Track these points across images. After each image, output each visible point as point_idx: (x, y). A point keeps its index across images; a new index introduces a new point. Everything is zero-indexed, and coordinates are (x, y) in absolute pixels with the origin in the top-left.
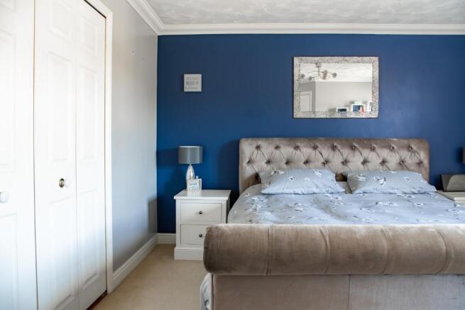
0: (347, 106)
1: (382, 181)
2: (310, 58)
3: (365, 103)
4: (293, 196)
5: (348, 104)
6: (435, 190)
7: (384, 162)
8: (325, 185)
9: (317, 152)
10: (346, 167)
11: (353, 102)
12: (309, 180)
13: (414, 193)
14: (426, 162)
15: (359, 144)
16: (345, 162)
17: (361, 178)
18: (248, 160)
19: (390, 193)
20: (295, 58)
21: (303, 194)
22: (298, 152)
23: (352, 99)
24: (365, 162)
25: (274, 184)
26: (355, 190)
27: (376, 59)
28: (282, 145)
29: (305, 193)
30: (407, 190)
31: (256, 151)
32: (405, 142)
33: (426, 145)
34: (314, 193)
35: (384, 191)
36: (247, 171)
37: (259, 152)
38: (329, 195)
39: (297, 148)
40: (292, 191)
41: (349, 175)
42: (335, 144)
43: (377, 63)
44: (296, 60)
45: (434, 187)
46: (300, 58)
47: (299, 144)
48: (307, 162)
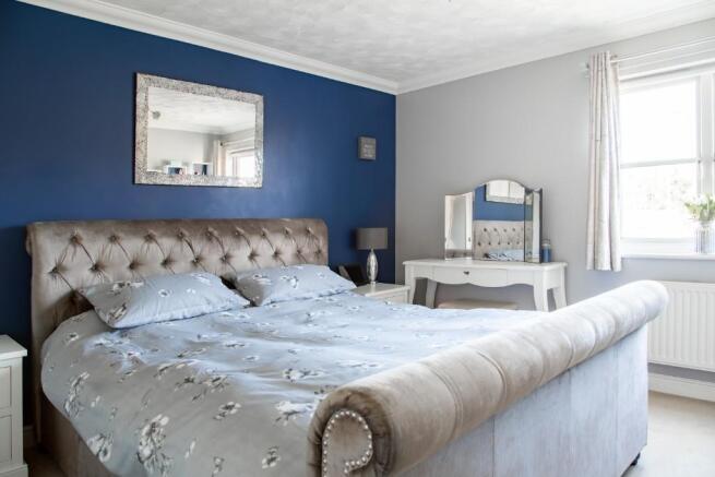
0: (157, 168)
1: (294, 281)
2: (164, 79)
3: (186, 164)
4: (172, 324)
5: (159, 164)
6: (355, 286)
7: (277, 254)
8: (220, 298)
9: (185, 244)
10: (228, 266)
11: (167, 163)
12: (194, 292)
13: (331, 294)
14: (325, 250)
15: (243, 228)
16: (226, 259)
17: (263, 281)
18: (51, 268)
19: (305, 299)
20: (139, 76)
21: (185, 318)
22: (153, 246)
23: (167, 158)
24: (252, 256)
25: (134, 308)
26: (260, 301)
27: (259, 98)
28: (121, 235)
29: (188, 316)
30: (323, 293)
31: (71, 249)
32: (300, 223)
33: (323, 227)
34: (203, 314)
35: (298, 296)
36: (50, 290)
37: (79, 249)
38: (226, 313)
39: (150, 238)
40: (167, 316)
41: (239, 278)
42: (211, 229)
43: (261, 105)
44: (141, 79)
45: (352, 283)
46: (148, 76)
47: (151, 231)
48: (166, 262)
